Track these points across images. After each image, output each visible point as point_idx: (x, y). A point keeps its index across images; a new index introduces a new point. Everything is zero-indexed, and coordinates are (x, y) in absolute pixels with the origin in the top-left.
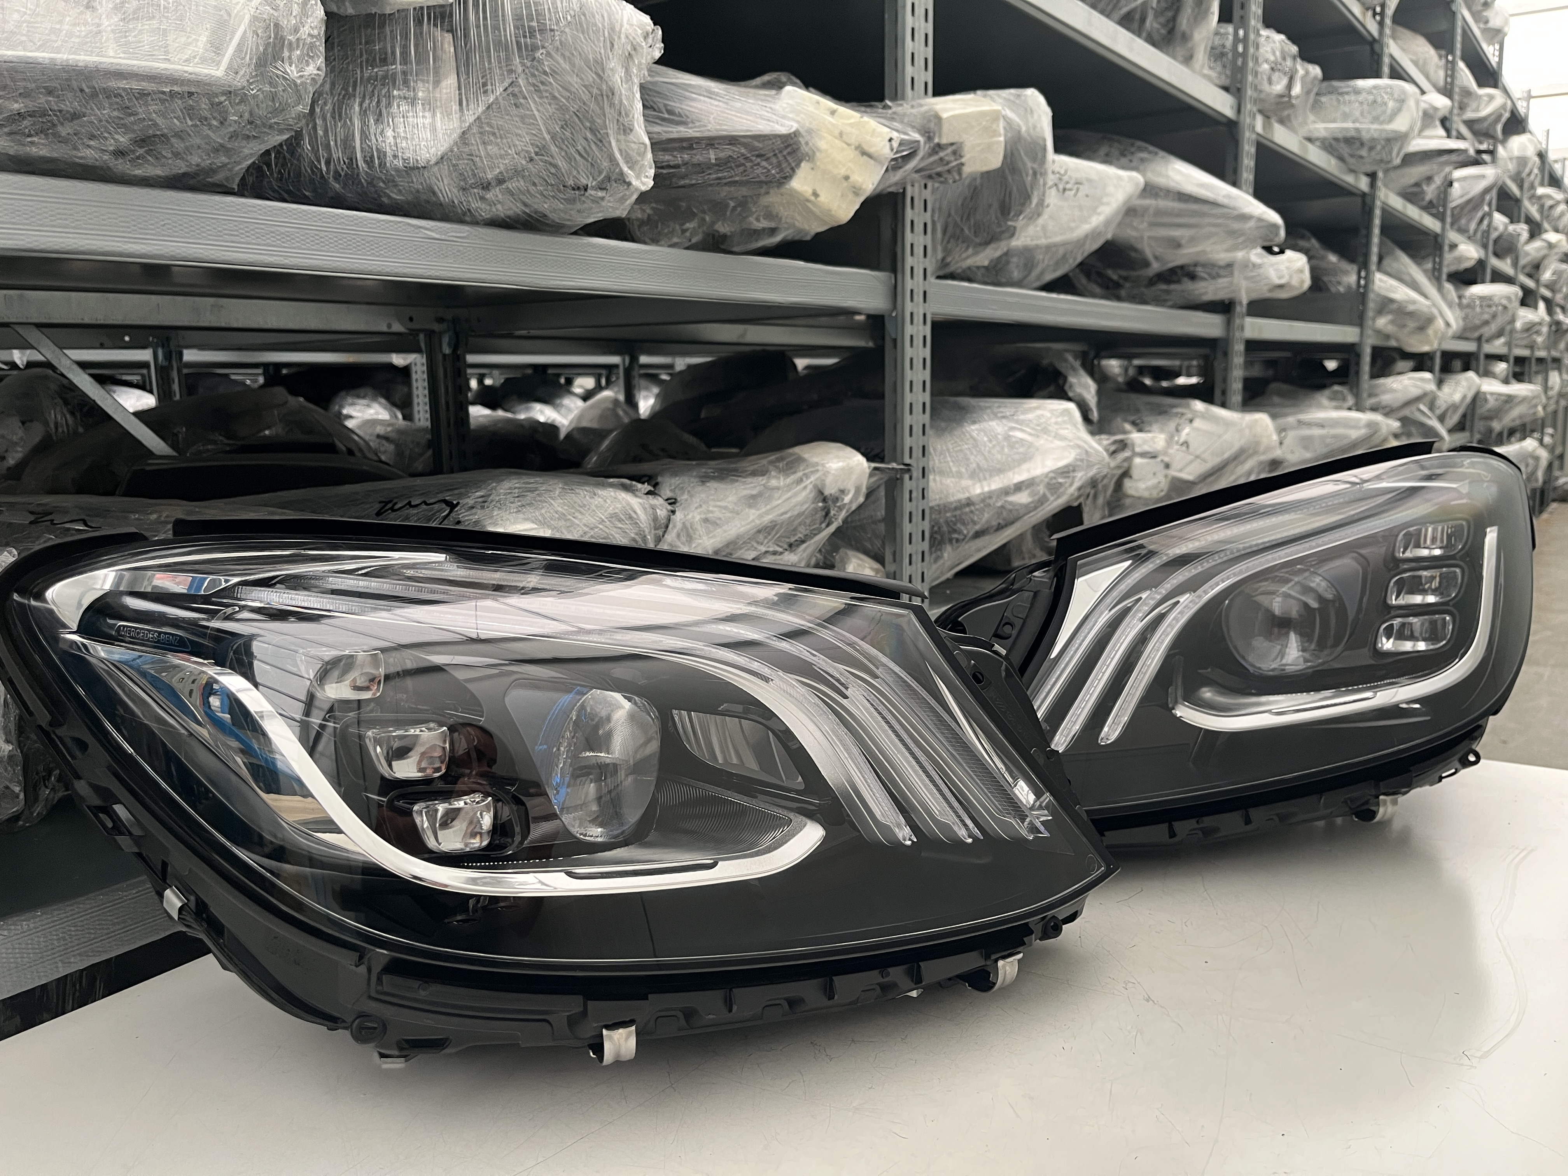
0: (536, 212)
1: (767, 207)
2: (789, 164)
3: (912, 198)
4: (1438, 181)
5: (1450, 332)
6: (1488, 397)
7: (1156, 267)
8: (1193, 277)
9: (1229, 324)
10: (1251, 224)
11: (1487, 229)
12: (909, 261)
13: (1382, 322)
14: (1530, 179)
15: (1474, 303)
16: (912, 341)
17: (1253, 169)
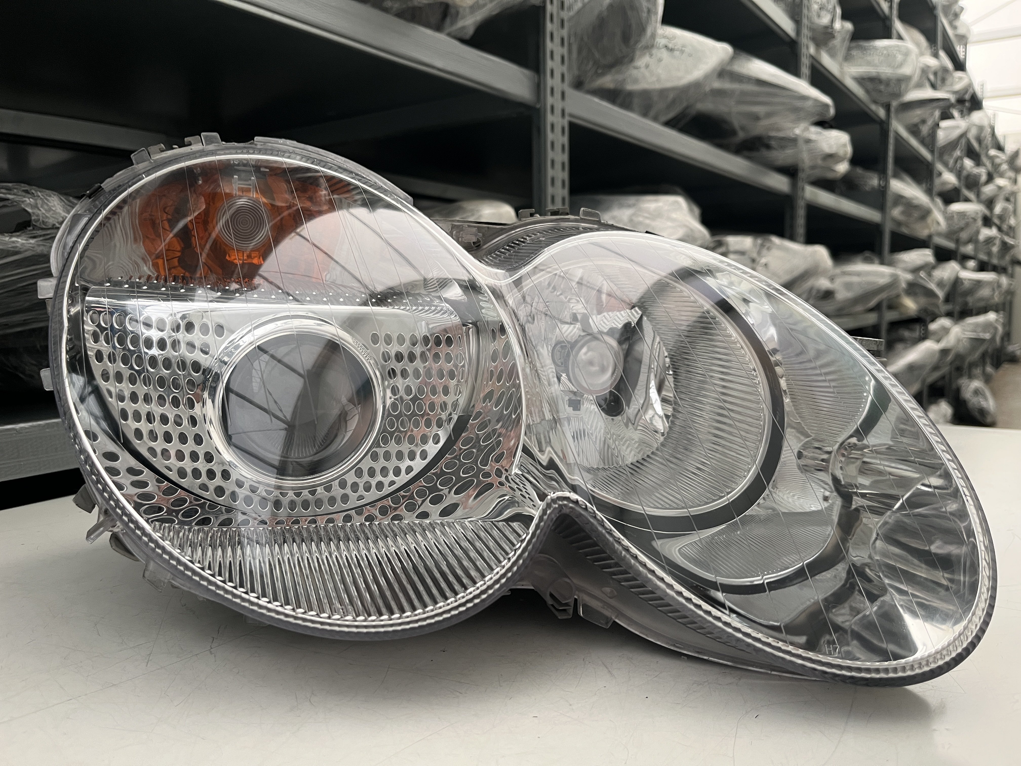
3: (552, 16)
5: (939, 229)
6: (964, 281)
7: (741, 135)
8: (768, 147)
9: (794, 185)
10: (811, 103)
11: (960, 168)
12: (550, 64)
13: (896, 212)
14: (985, 142)
15: (953, 216)
16: (552, 126)
17: (809, 76)
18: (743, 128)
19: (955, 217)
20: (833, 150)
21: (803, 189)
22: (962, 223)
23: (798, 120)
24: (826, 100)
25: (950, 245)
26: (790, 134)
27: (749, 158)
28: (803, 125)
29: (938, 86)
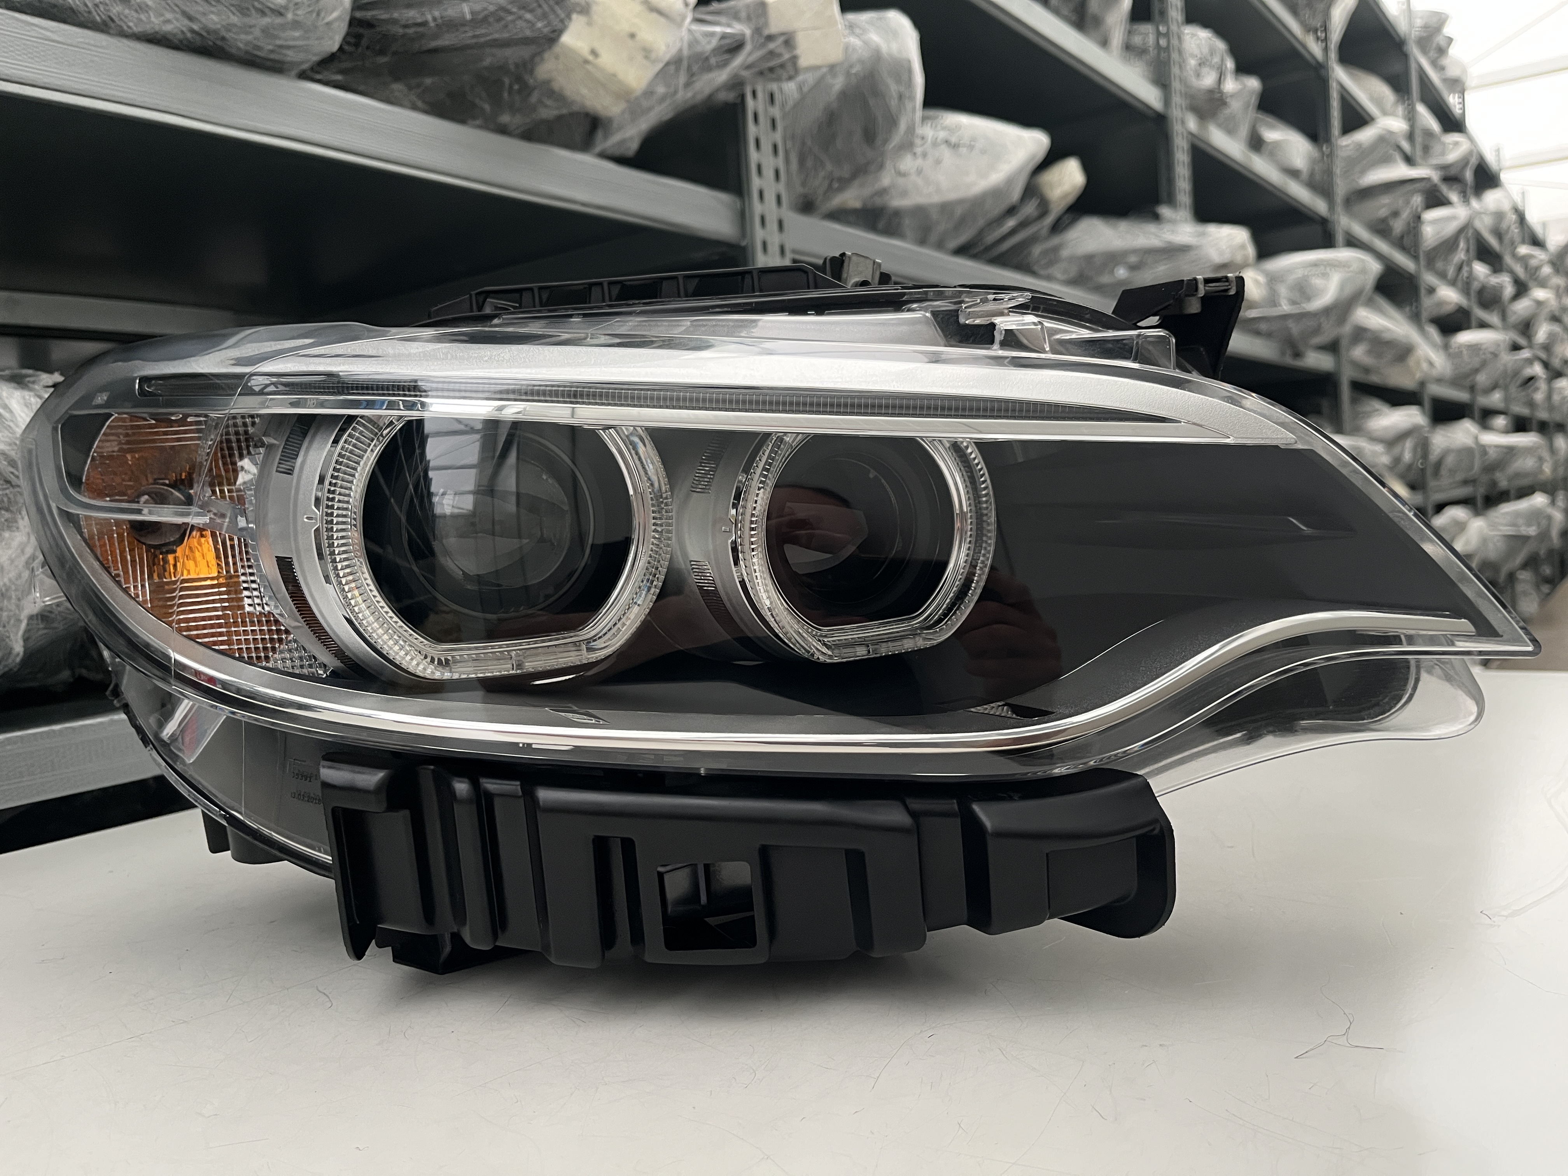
0: (208, 32)
1: (548, 82)
2: (557, 16)
3: (756, 115)
4: (1405, 215)
5: (1435, 373)
6: (1487, 449)
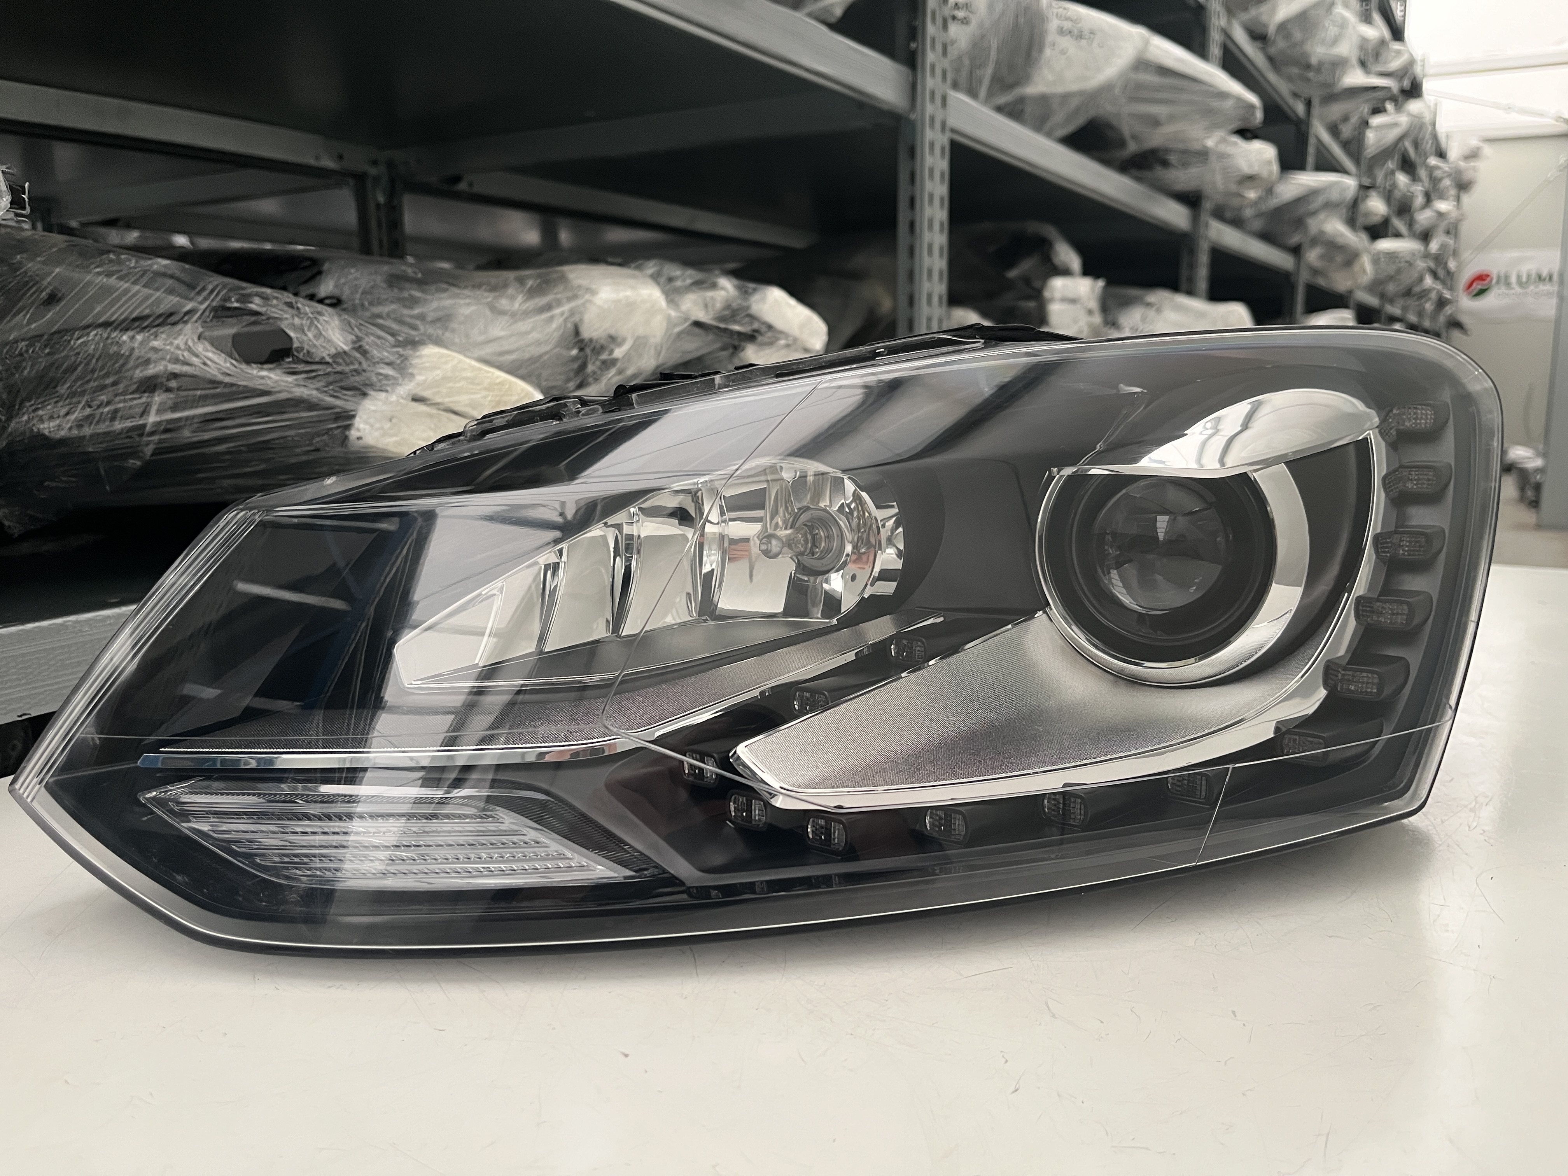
7: (1132, 147)
8: (1165, 164)
9: (1195, 219)
10: (1230, 103)
11: (1391, 186)
12: (931, 57)
13: (1312, 256)
14: (1423, 147)
15: (1379, 259)
16: (932, 145)
17: (1220, 60)
18: (1134, 137)
19: (1383, 260)
20: (1255, 169)
21: (1207, 225)
22: (1391, 270)
23: (1214, 126)
24: (1252, 98)
25: (1372, 301)
26: (1196, 146)
27: (1139, 179)
28: (1219, 134)
29: (1369, 64)
